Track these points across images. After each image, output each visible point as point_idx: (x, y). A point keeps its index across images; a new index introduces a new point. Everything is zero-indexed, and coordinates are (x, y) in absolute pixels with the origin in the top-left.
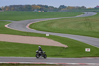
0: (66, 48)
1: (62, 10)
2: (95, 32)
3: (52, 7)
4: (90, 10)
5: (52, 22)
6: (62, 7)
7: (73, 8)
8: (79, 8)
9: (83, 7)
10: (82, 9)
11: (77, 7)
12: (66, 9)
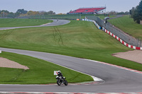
0: (27, 71)
1: (21, 16)
2: (67, 48)
3: (6, 12)
4: (61, 16)
5: (7, 34)
6: (21, 11)
7: (37, 13)
8: (46, 14)
9: (51, 12)
10: (50, 16)
11: (42, 12)
12: (26, 15)
